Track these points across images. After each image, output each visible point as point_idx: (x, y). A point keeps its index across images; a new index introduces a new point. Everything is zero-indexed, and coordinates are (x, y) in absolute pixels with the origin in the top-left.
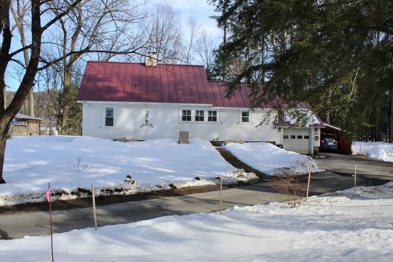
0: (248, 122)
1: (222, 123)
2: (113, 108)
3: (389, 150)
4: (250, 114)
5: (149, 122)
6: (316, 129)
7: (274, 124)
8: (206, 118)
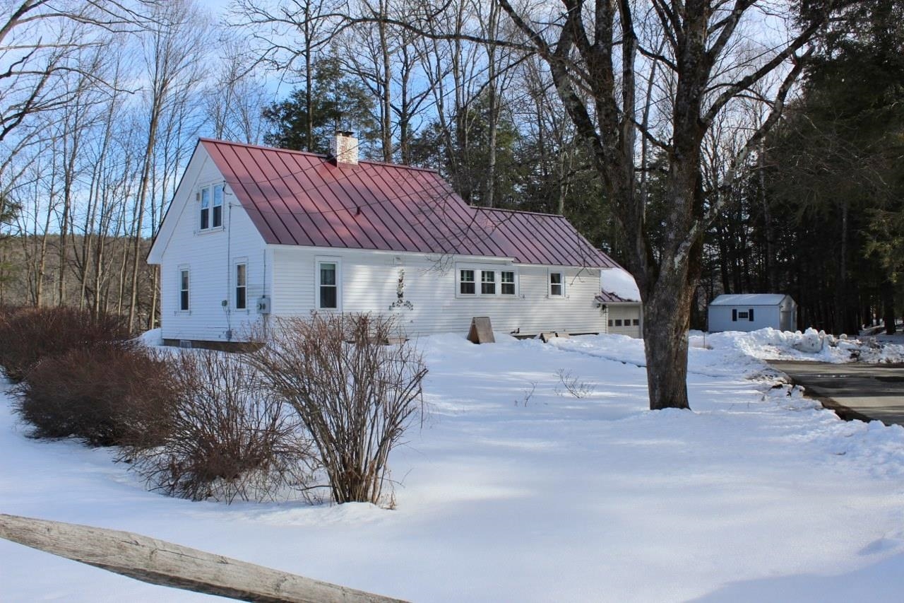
0: (560, 294)
1: (524, 297)
2: (334, 265)
4: (562, 279)
5: (404, 299)
7: (596, 298)
8: (498, 288)
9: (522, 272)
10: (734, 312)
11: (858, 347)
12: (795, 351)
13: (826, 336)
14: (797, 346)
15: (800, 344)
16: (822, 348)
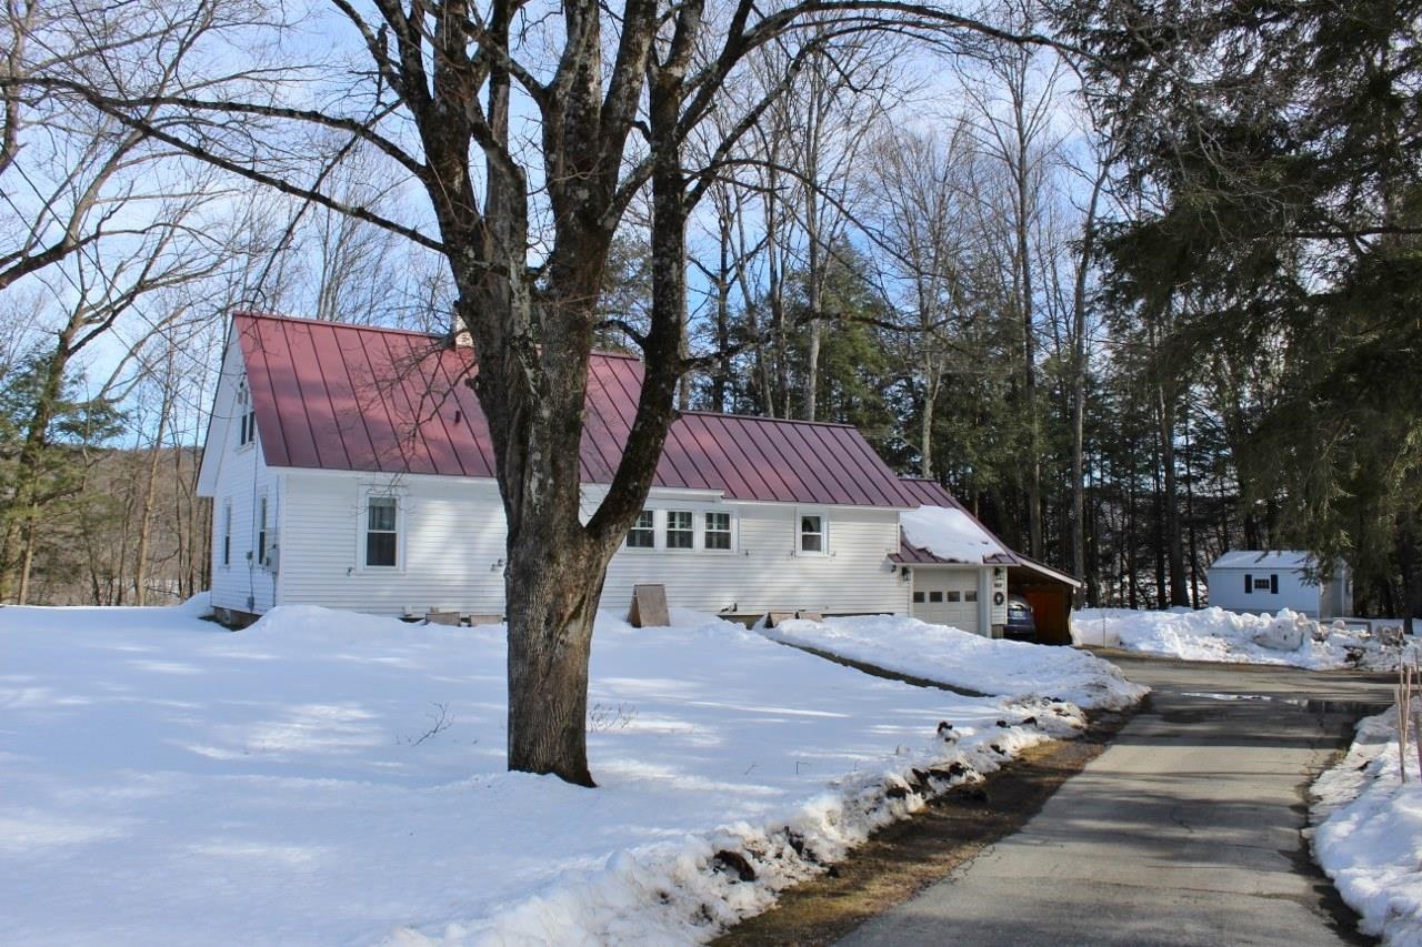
0: (819, 549)
1: (745, 554)
2: (395, 500)
3: (1184, 626)
4: (824, 525)
6: (997, 571)
7: (890, 556)
8: (699, 539)
9: (744, 513)
10: (1248, 578)
11: (1361, 643)
12: (1255, 647)
13: (1309, 622)
14: (1261, 640)
15: (1265, 635)
16: (1302, 643)
